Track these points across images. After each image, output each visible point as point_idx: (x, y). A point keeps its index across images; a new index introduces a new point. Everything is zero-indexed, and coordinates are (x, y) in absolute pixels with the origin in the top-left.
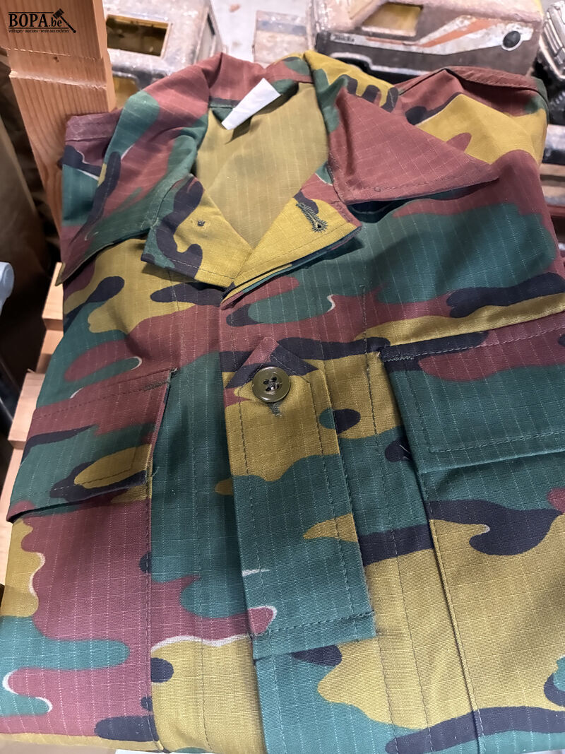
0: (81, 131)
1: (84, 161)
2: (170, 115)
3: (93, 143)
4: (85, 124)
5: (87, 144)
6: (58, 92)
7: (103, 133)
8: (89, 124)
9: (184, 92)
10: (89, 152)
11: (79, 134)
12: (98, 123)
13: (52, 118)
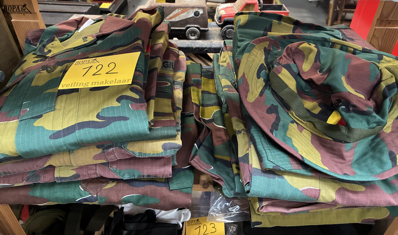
0: (31, 33)
1: (31, 42)
2: (62, 30)
3: (35, 37)
4: (32, 32)
5: (33, 37)
6: (25, 24)
7: (38, 34)
8: (33, 32)
9: (68, 25)
10: (33, 40)
11: (30, 35)
12: (37, 32)
13: (24, 32)
